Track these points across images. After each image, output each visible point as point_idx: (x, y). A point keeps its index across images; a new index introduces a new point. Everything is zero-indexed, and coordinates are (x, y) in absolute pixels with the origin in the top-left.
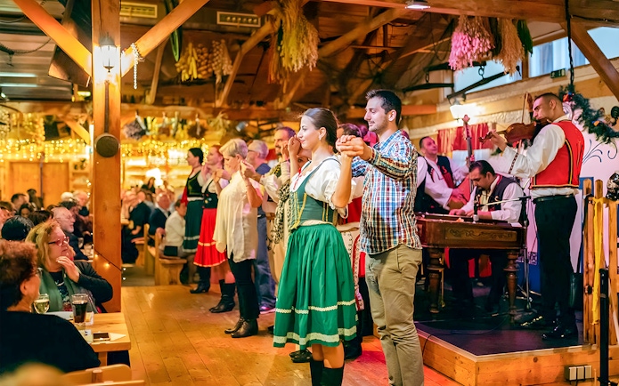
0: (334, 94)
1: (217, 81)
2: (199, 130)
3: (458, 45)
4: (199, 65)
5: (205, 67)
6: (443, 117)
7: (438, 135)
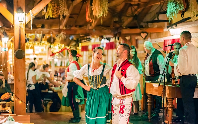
0: (115, 22)
1: (61, 18)
2: (52, 40)
3: (170, 7)
4: (53, 11)
5: (56, 12)
6: (166, 34)
7: (164, 43)
